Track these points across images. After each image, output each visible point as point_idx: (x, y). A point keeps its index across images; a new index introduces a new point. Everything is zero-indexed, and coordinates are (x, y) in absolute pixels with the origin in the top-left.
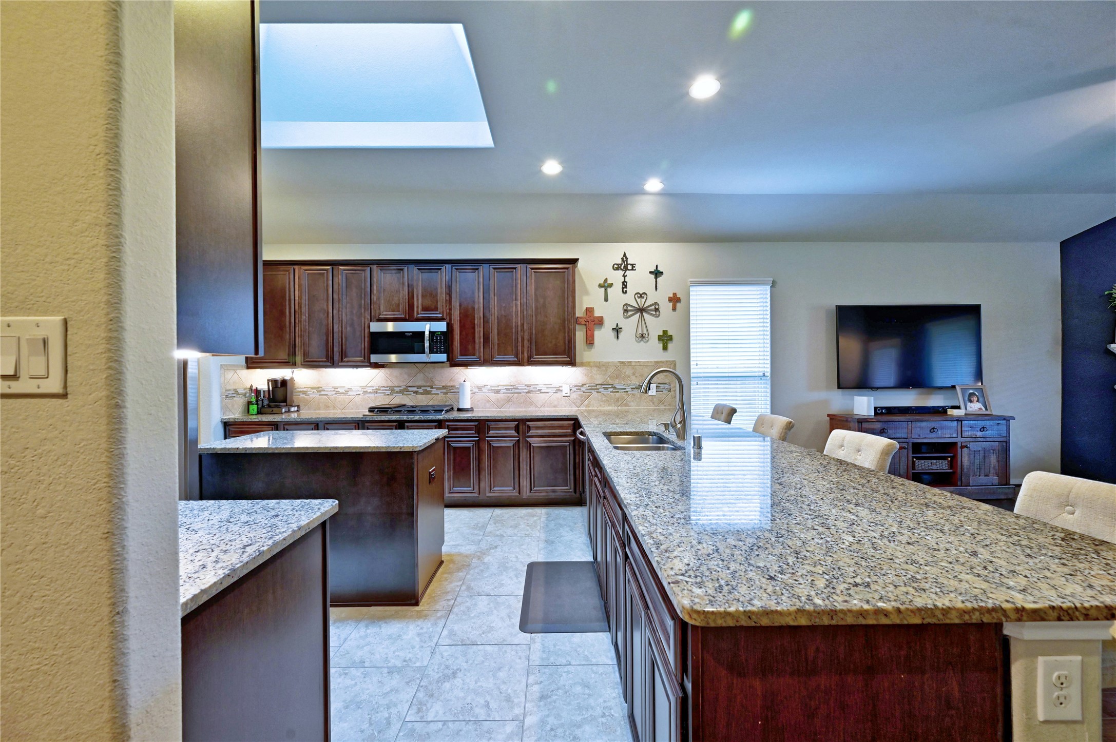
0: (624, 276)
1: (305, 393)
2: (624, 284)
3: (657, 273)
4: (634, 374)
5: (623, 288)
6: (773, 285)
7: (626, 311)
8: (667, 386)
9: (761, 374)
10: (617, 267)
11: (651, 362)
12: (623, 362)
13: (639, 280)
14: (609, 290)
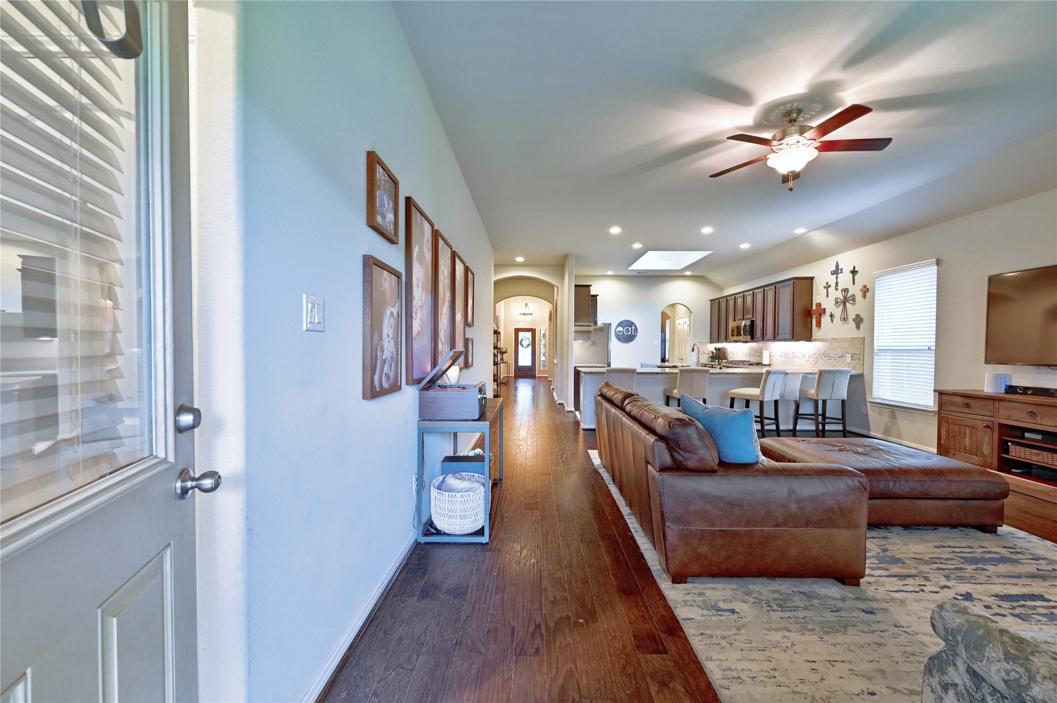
0: (837, 278)
1: (729, 354)
2: (837, 284)
3: (854, 272)
4: (839, 347)
5: (836, 287)
6: (938, 263)
7: (837, 302)
8: (858, 356)
9: (927, 348)
10: (833, 273)
11: (849, 338)
12: (834, 339)
13: (845, 279)
14: (829, 289)
